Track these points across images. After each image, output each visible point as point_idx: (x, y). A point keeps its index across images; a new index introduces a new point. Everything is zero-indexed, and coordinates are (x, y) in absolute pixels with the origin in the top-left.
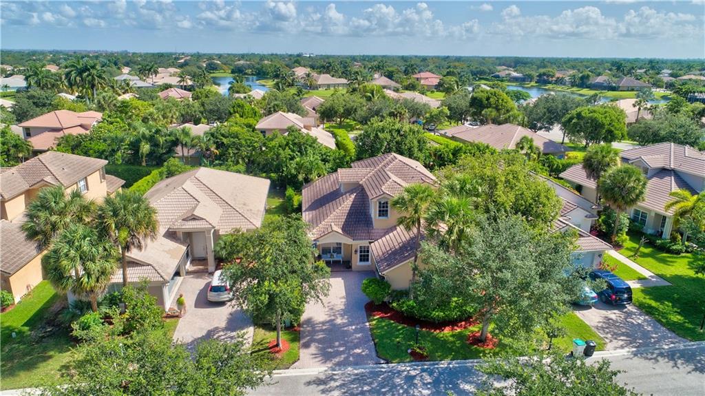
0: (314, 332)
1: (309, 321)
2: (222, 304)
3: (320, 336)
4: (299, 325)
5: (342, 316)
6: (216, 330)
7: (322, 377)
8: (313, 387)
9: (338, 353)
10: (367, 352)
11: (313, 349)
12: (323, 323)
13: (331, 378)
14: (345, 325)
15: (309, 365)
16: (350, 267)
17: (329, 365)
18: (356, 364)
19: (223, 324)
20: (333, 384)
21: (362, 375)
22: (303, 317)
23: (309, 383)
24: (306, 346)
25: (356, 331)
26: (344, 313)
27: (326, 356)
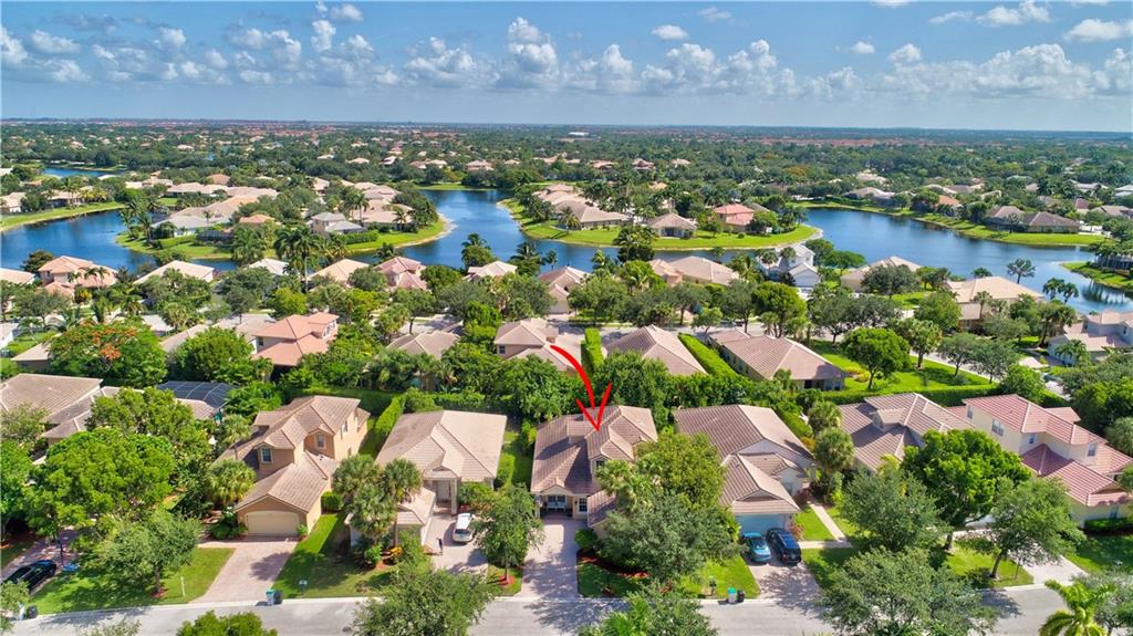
0: (534, 570)
1: (531, 562)
2: (464, 543)
3: (538, 574)
4: (523, 565)
5: (557, 559)
6: (460, 564)
7: (536, 603)
8: (529, 610)
9: (549, 588)
10: (571, 588)
11: (531, 584)
12: (542, 564)
13: (542, 605)
14: (558, 566)
15: (527, 595)
16: (571, 516)
17: (543, 596)
18: (561, 597)
19: (465, 561)
20: (543, 609)
21: (564, 604)
22: (527, 559)
23: (526, 607)
24: (527, 581)
25: (566, 572)
26: (561, 556)
27: (540, 589)
